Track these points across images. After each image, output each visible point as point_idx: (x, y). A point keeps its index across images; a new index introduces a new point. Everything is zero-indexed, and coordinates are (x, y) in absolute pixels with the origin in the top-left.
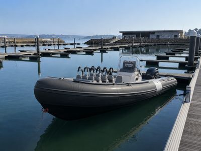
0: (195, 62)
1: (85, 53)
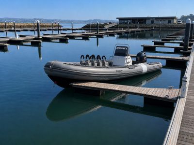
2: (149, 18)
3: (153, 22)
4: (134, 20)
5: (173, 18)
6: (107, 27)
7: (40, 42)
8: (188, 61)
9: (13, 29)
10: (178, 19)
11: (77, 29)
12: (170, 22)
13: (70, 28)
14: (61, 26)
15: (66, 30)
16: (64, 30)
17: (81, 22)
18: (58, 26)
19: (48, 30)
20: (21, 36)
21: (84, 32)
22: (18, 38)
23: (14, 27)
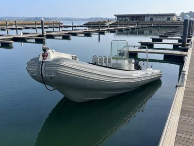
0: (187, 44)
1: (84, 35)
2: (148, 15)
3: (151, 19)
4: (133, 17)
5: (173, 15)
6: (107, 24)
7: (44, 39)
8: (186, 56)
9: (14, 27)
10: (178, 17)
11: (78, 26)
12: (169, 19)
13: (71, 25)
14: (61, 24)
15: (67, 27)
16: (65, 27)
17: (83, 20)
18: (59, 24)
19: (49, 27)
20: (24, 34)
21: (86, 29)
22: (22, 36)
23: (15, 25)
